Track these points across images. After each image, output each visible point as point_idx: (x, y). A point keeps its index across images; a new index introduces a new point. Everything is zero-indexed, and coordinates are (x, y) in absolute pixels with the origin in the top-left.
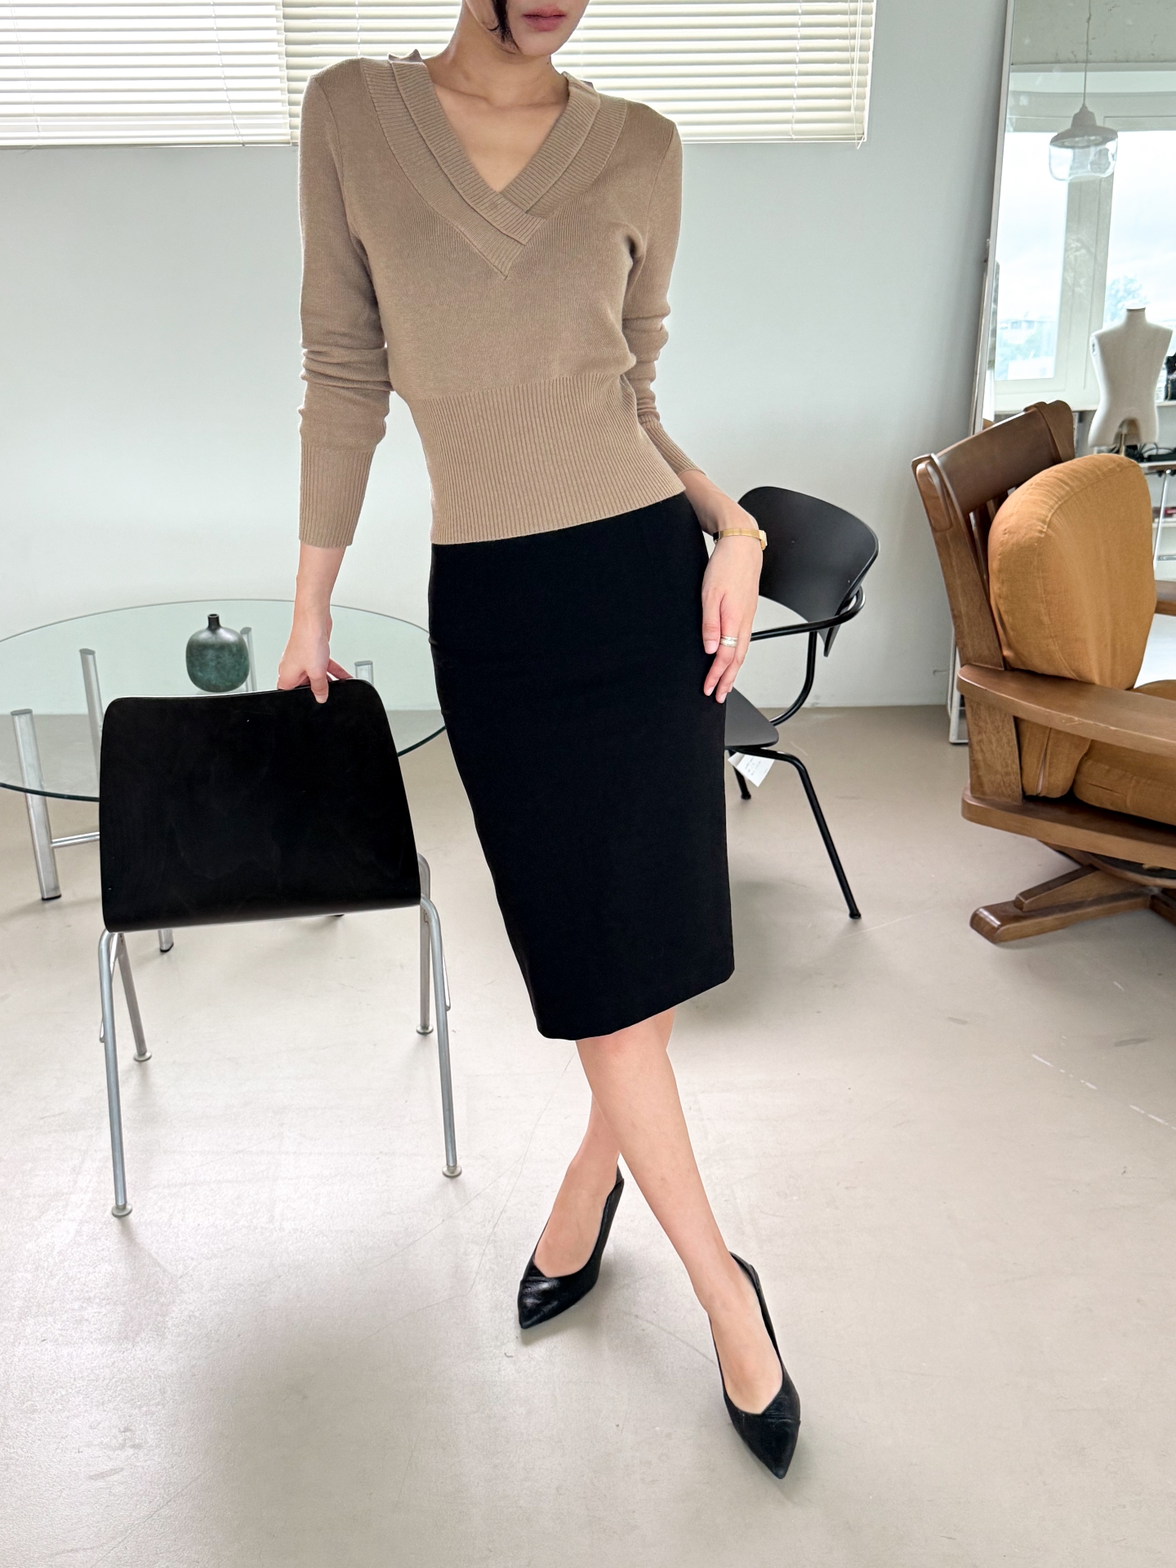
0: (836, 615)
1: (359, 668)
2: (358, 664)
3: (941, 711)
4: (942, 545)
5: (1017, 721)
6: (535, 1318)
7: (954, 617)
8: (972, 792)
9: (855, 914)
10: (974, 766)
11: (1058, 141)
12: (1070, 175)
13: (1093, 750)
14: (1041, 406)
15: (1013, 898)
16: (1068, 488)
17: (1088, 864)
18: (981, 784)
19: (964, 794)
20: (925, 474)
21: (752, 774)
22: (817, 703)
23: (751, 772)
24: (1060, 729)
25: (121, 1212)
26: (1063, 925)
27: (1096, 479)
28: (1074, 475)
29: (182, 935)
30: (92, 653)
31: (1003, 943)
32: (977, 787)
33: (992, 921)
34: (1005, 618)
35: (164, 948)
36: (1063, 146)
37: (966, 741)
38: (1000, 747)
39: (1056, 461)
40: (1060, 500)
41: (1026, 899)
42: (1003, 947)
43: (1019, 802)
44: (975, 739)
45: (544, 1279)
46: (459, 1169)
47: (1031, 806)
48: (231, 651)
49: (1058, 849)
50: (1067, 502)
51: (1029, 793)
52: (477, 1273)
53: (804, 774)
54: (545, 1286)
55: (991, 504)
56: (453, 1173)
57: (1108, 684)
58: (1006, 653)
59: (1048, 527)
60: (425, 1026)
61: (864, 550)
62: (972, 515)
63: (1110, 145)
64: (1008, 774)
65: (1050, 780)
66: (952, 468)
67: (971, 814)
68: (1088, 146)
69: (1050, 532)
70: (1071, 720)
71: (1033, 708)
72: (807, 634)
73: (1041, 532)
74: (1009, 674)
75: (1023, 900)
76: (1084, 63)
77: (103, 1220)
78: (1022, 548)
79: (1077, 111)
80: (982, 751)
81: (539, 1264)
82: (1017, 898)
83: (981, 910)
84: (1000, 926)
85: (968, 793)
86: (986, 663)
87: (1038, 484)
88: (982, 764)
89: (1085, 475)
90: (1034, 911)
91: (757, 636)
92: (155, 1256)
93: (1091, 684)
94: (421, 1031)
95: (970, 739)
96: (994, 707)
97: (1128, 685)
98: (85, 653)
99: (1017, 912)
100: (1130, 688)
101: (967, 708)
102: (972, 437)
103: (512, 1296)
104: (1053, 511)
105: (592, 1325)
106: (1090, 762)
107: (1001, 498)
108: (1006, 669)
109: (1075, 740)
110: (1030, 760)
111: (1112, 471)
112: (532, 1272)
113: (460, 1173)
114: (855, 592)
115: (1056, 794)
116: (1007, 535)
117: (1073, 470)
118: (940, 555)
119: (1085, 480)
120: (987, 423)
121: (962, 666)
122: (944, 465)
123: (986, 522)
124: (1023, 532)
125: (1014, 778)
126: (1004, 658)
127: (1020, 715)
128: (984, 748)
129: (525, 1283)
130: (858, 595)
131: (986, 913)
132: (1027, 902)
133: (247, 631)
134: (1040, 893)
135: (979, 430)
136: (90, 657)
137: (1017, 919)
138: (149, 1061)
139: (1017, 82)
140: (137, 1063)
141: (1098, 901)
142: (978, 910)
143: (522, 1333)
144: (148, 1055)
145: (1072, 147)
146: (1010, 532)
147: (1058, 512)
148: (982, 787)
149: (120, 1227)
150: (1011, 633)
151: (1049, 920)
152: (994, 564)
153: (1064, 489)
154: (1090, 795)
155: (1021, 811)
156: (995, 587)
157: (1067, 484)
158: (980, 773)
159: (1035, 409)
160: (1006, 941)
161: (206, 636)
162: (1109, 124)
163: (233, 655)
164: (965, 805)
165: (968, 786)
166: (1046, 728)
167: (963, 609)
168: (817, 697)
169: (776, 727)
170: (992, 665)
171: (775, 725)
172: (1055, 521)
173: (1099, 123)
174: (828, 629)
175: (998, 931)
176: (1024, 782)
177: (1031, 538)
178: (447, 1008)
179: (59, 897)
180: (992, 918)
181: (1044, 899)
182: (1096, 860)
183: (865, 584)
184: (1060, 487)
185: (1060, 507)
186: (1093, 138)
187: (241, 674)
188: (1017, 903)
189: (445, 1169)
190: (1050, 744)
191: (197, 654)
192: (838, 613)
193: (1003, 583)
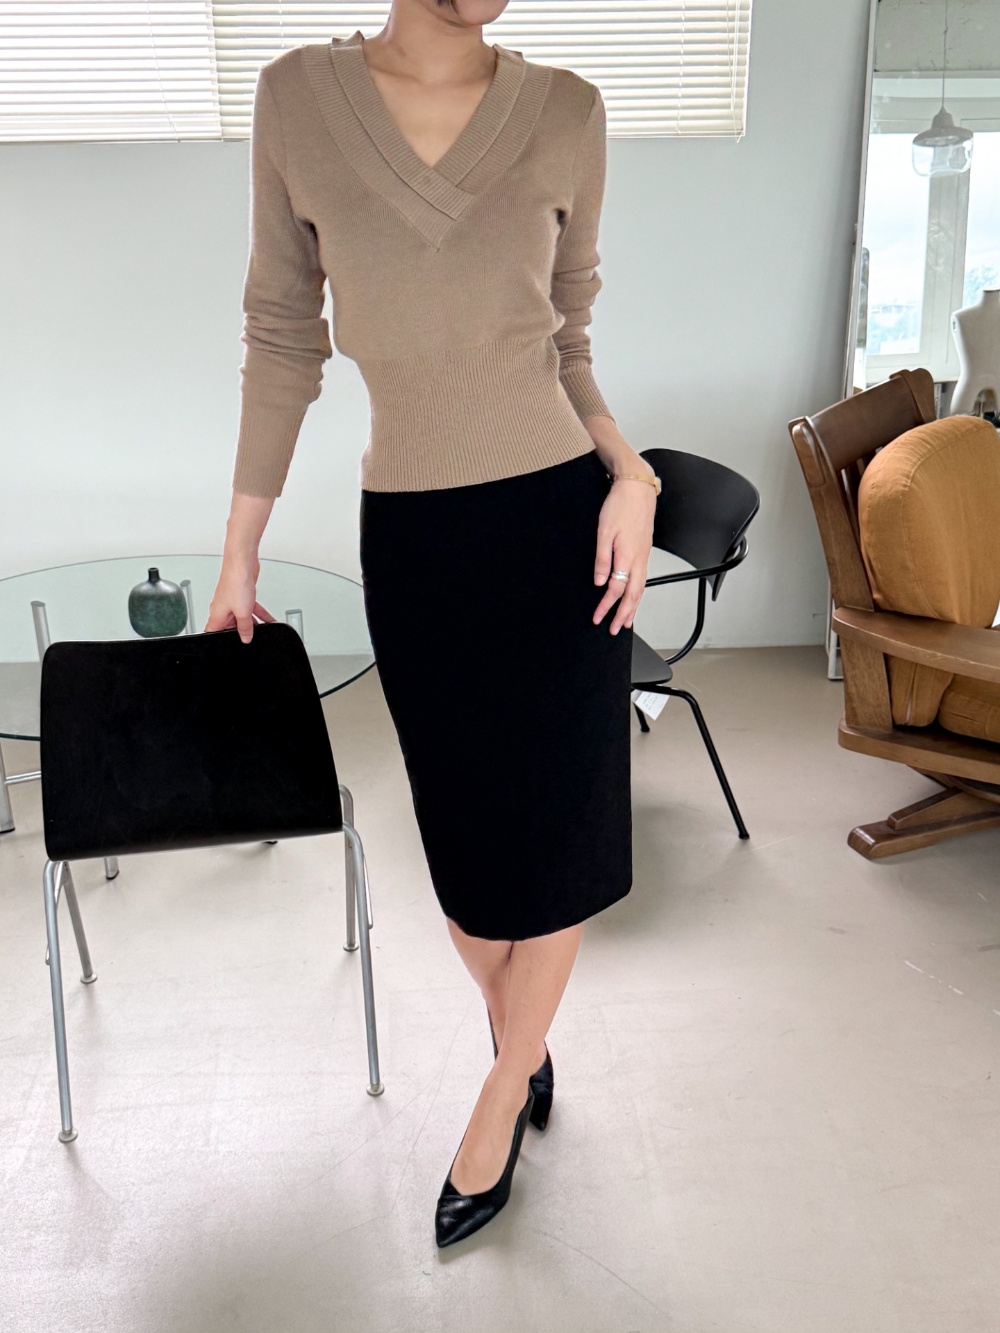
0: (722, 562)
1: (289, 616)
2: (288, 613)
3: (821, 650)
4: (817, 499)
5: (887, 658)
6: (452, 1237)
7: (829, 564)
8: (847, 723)
9: (744, 835)
10: (849, 699)
11: (920, 140)
12: (932, 170)
13: (956, 683)
14: (904, 373)
15: (885, 818)
16: (929, 447)
17: (953, 786)
18: (855, 715)
19: (840, 725)
20: (800, 435)
21: (650, 709)
22: (709, 645)
23: (649, 707)
24: (925, 663)
25: (67, 1138)
26: (931, 843)
27: (956, 440)
28: (936, 435)
29: (127, 862)
30: (43, 605)
31: (878, 860)
32: (852, 718)
33: (867, 839)
34: (874, 564)
35: (110, 876)
36: (924, 145)
37: (841, 677)
38: (872, 681)
39: (920, 422)
40: (922, 457)
41: (898, 819)
42: (877, 862)
43: (890, 732)
44: (849, 675)
45: (459, 1197)
46: (381, 1087)
47: (900, 734)
48: (170, 601)
49: (926, 773)
50: (929, 459)
51: (899, 722)
52: (398, 1193)
53: (696, 707)
54: (460, 1204)
55: (860, 463)
56: (376, 1091)
57: (968, 623)
58: (876, 596)
59: (912, 482)
60: (351, 944)
61: (747, 503)
62: (843, 472)
63: (967, 144)
64: (879, 706)
65: (917, 711)
66: (825, 429)
67: (847, 742)
68: (947, 145)
69: (913, 485)
70: (935, 656)
71: (901, 645)
72: (697, 581)
73: (905, 486)
74: (879, 614)
75: (895, 820)
76: (942, 70)
77: (51, 1146)
78: (888, 500)
79: (937, 112)
80: (856, 685)
81: (454, 1182)
82: (890, 818)
83: (858, 829)
84: (874, 844)
85: (844, 723)
86: (858, 605)
87: (902, 443)
88: (855, 697)
89: (945, 435)
90: (904, 829)
91: (651, 583)
92: (98, 1181)
93: (953, 623)
94: (348, 948)
95: (845, 675)
96: (866, 644)
97: (986, 624)
98: (36, 605)
99: (891, 831)
100: (989, 627)
101: (842, 648)
102: (844, 400)
103: (429, 1216)
104: (916, 467)
105: (505, 1244)
106: (952, 694)
107: (869, 456)
108: (876, 611)
109: (939, 673)
110: (899, 691)
111: (968, 430)
112: (449, 1191)
113: (383, 1091)
114: (739, 541)
115: (923, 723)
116: (874, 490)
117: (934, 431)
118: (815, 509)
119: (945, 439)
120: (856, 390)
121: (836, 608)
122: (818, 426)
123: (856, 479)
124: (889, 486)
125: (885, 709)
126: (874, 601)
127: (890, 652)
128: (857, 682)
129: (442, 1202)
130: (743, 545)
131: (862, 832)
132: (899, 821)
133: (186, 583)
134: (910, 814)
135: (850, 394)
136: (41, 609)
137: (890, 837)
138: (96, 983)
139: (881, 88)
140: (83, 985)
141: (963, 819)
142: (854, 829)
143: (439, 1252)
144: (94, 977)
145: (933, 146)
146: (877, 487)
147: (921, 468)
148: (856, 718)
149: (66, 1153)
150: (879, 577)
151: (918, 838)
152: (863, 515)
153: (926, 447)
154: (953, 724)
155: (891, 738)
156: (865, 537)
157: (928, 443)
158: (855, 705)
159: (899, 376)
160: (880, 857)
161: (147, 588)
162: (965, 125)
163: (172, 605)
164: (841, 733)
165: (844, 717)
166: (912, 663)
167: (837, 558)
168: (709, 639)
169: (671, 666)
170: (863, 607)
171: (670, 664)
172: (918, 476)
173: (957, 123)
174: (714, 577)
175: (873, 849)
176: (894, 714)
177: (897, 492)
178: (369, 927)
179: (13, 830)
180: (867, 836)
181: (913, 818)
182: (960, 782)
183: (748, 534)
184: (923, 445)
185: (922, 464)
186: (951, 137)
187: (180, 623)
188: (889, 823)
189: (369, 1088)
190: (916, 678)
191: (137, 603)
192: (724, 560)
193: (871, 533)
